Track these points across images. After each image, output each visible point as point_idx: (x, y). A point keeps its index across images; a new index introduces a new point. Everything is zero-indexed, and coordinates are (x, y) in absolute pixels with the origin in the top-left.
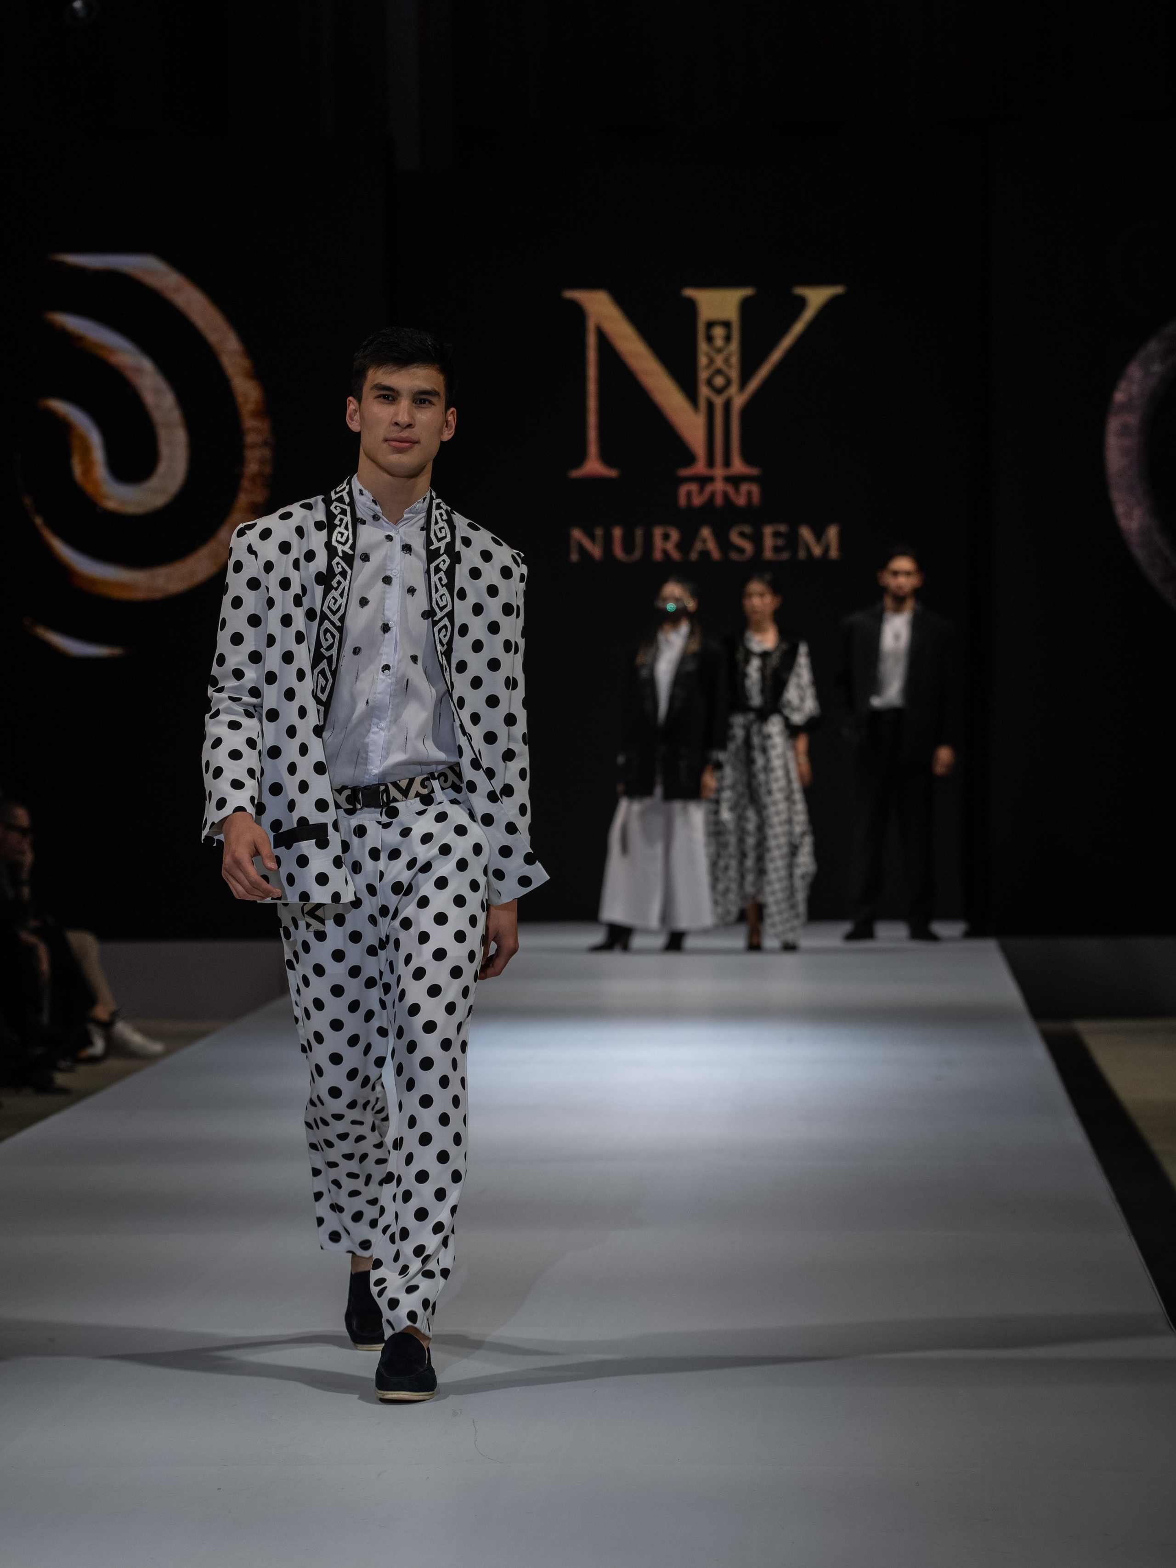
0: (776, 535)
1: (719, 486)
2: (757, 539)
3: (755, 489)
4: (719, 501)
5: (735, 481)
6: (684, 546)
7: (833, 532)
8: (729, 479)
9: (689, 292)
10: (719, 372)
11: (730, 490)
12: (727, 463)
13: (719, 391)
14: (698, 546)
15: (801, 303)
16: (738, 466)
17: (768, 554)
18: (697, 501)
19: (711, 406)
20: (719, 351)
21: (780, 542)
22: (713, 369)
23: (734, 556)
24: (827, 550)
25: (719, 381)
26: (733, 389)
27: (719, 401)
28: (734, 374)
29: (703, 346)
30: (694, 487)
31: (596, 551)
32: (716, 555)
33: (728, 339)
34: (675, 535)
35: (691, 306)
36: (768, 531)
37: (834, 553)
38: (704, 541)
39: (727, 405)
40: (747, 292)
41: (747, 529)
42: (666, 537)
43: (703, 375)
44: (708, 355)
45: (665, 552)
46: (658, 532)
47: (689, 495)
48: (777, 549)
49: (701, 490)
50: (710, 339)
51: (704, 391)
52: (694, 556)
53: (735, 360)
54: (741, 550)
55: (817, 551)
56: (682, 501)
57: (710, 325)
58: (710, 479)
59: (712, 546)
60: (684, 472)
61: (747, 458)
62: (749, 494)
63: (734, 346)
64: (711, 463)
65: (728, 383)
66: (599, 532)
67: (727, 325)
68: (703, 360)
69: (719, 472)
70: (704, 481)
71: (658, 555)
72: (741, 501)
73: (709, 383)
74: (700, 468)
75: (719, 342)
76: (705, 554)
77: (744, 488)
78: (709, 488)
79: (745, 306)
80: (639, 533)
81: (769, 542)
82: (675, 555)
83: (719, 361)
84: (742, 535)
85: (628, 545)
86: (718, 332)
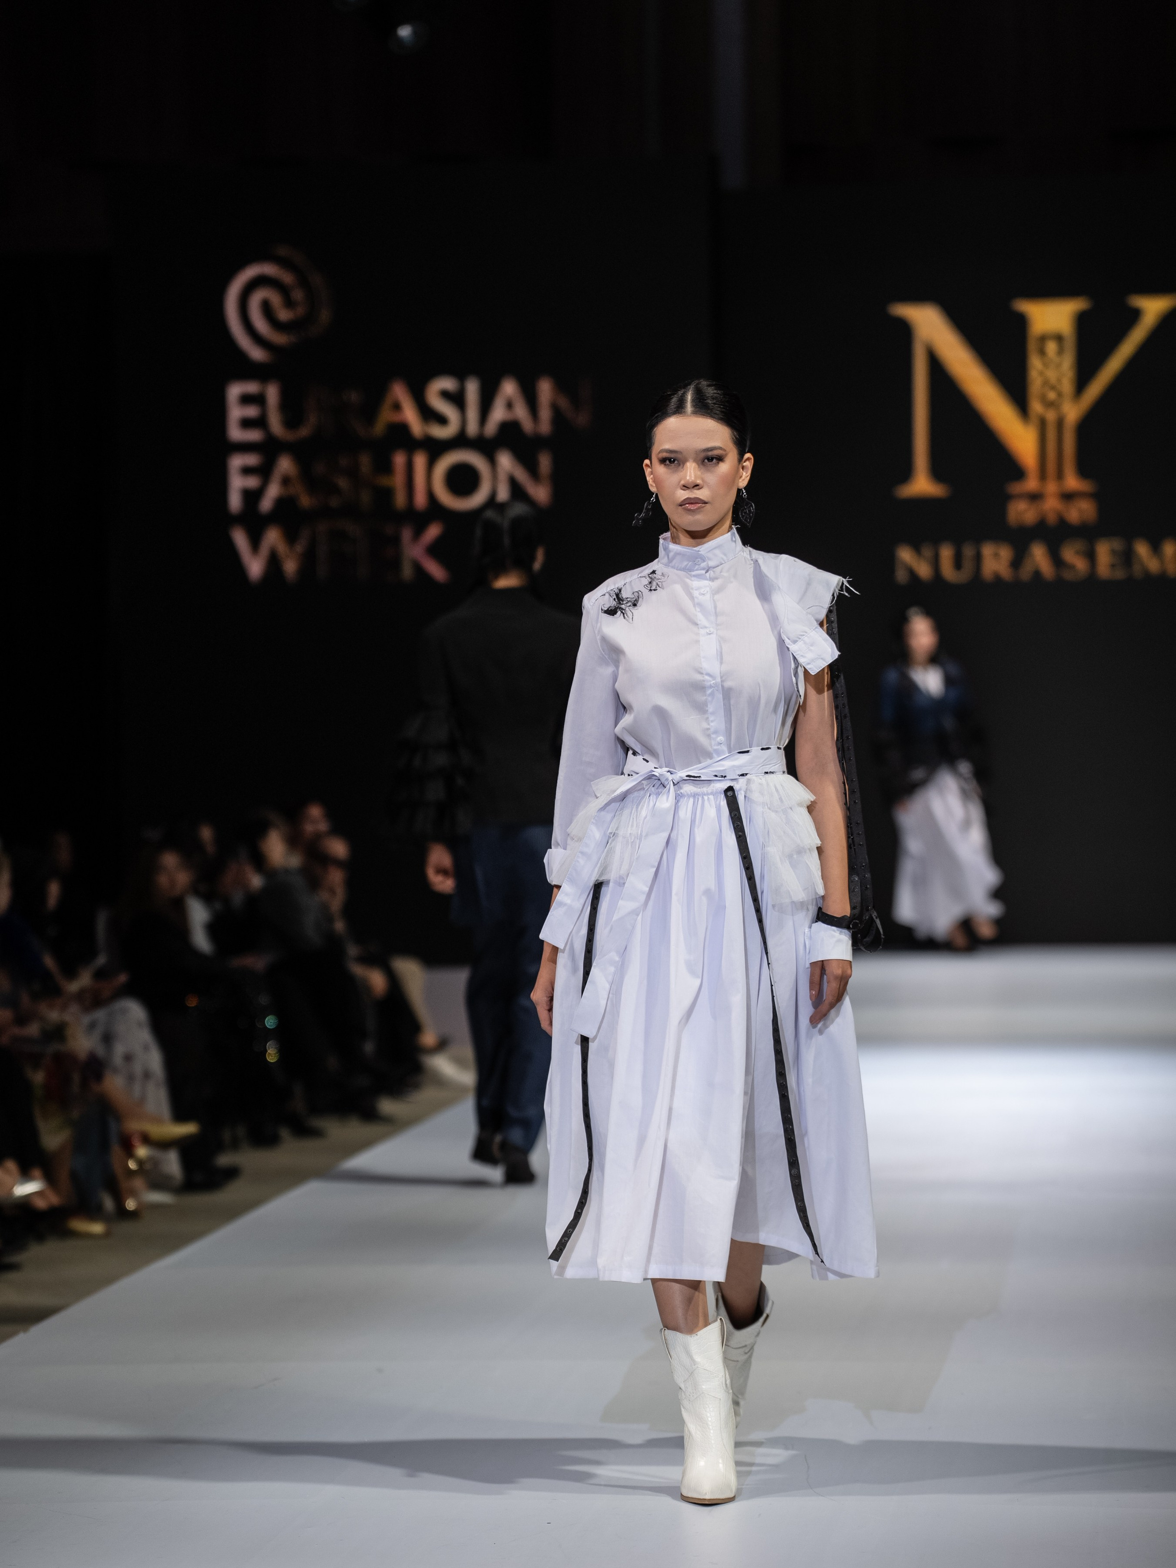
0: (1111, 552)
1: (1051, 503)
2: (1091, 556)
3: (1089, 505)
4: (1052, 518)
5: (1068, 497)
6: (1016, 563)
7: (1169, 548)
8: (1061, 496)
9: (1019, 305)
10: (1051, 386)
11: (1063, 506)
12: (1060, 476)
13: (1052, 406)
14: (1030, 565)
15: (1135, 315)
16: (1072, 482)
17: (1103, 571)
18: (1028, 519)
19: (1043, 421)
20: (1052, 364)
21: (1115, 559)
22: (1045, 384)
23: (1068, 576)
24: (1163, 565)
25: (1052, 395)
26: (1067, 403)
27: (1051, 416)
29: (1034, 361)
30: (1025, 504)
31: (924, 570)
32: (1049, 574)
33: (1061, 351)
34: (1005, 553)
36: (1102, 547)
38: (1036, 559)
39: (1060, 423)
40: (1082, 303)
41: (1080, 546)
42: (996, 555)
43: (1035, 389)
44: (1040, 369)
45: (995, 571)
46: (987, 550)
47: (1020, 514)
48: (1111, 567)
49: (1032, 507)
50: (1042, 352)
51: (1036, 407)
52: (1025, 576)
53: (1068, 374)
54: (1075, 569)
55: (1154, 567)
56: (1012, 520)
57: (1043, 339)
58: (1042, 496)
59: (1044, 564)
60: (1016, 488)
61: (1082, 471)
62: (1083, 510)
63: (1068, 360)
64: (1043, 477)
65: (1061, 397)
66: (927, 550)
67: (1059, 338)
68: (1034, 375)
69: (1051, 488)
70: (1035, 497)
71: (987, 575)
72: (1074, 519)
73: (1042, 398)
74: (1031, 484)
75: (1052, 357)
76: (1037, 574)
77: (1078, 504)
78: (1041, 505)
79: (1080, 319)
80: (968, 551)
81: (1103, 559)
82: (1007, 574)
84: (1075, 552)
85: (958, 563)
86: (1051, 347)
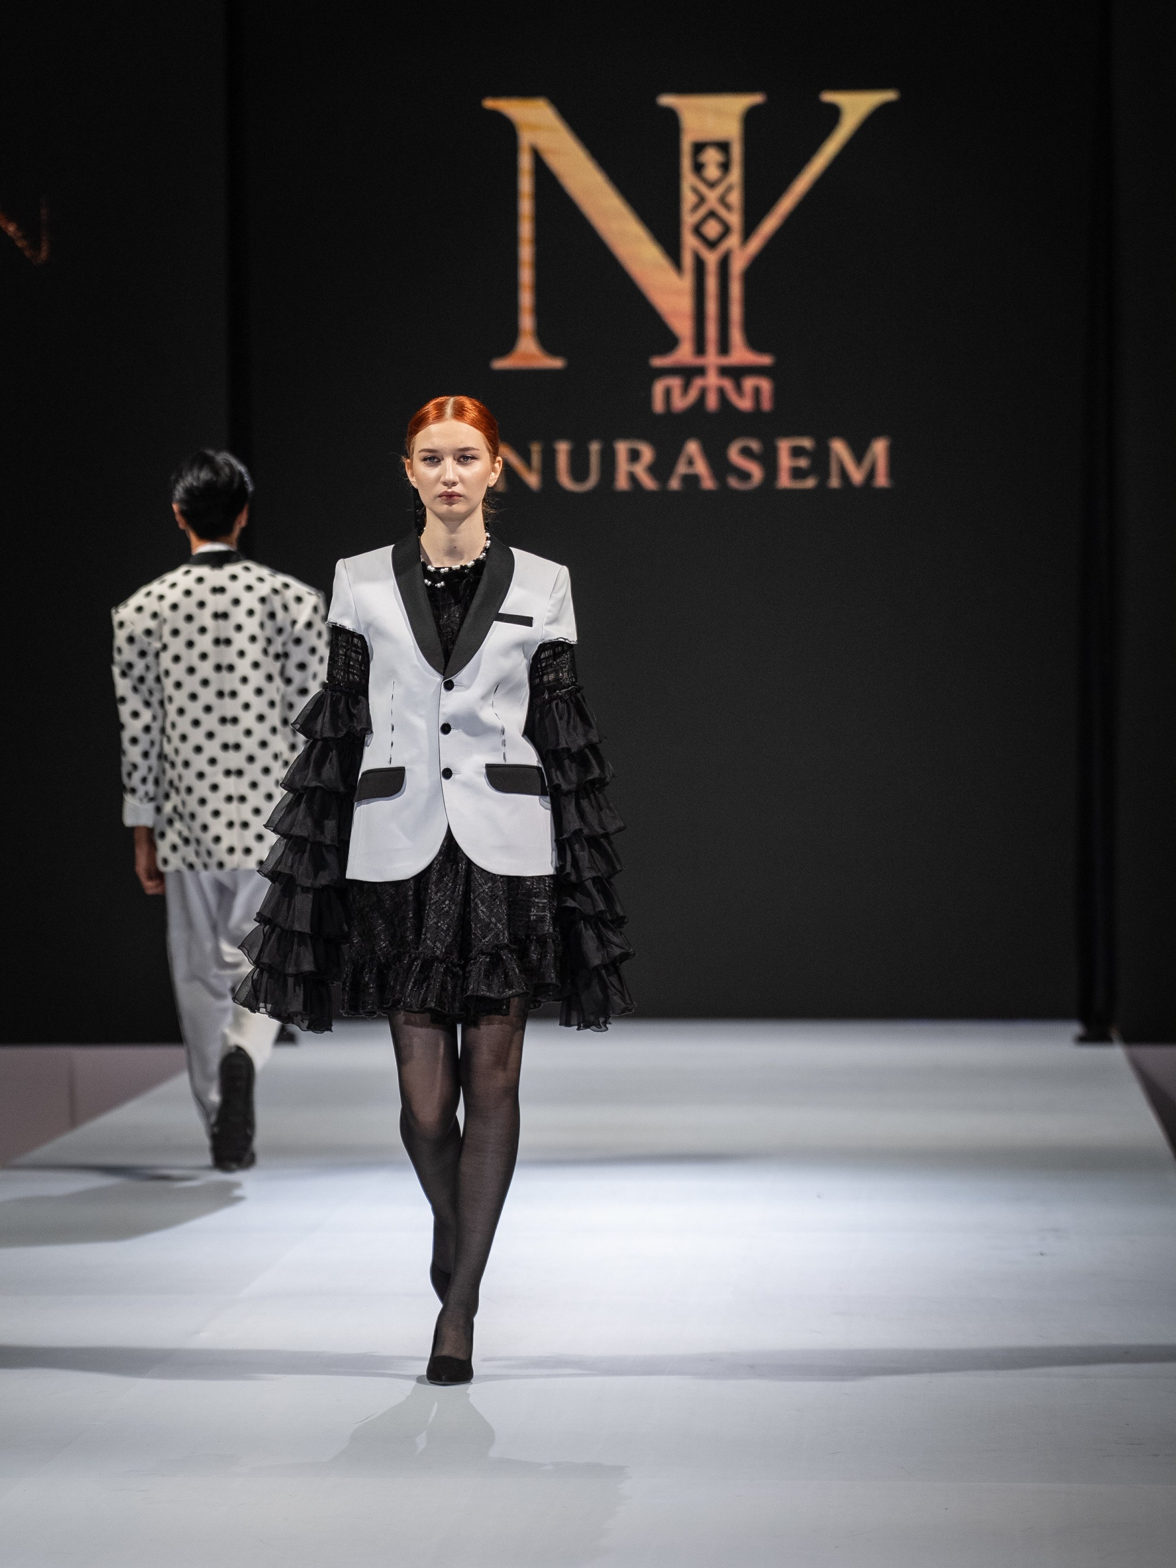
0: (797, 452)
1: (712, 380)
2: (769, 460)
3: (765, 385)
4: (712, 402)
5: (736, 373)
6: (661, 469)
7: (879, 448)
8: (724, 371)
9: (667, 100)
10: (712, 214)
11: (728, 384)
12: (724, 347)
13: (712, 245)
14: (682, 469)
15: (834, 114)
16: (740, 353)
17: (785, 481)
18: (680, 403)
19: (700, 265)
20: (712, 185)
21: (803, 463)
22: (702, 211)
23: (734, 482)
24: (871, 475)
25: (712, 229)
26: (733, 241)
27: (712, 259)
28: (735, 219)
29: (688, 180)
30: (675, 383)
31: (532, 478)
32: (708, 483)
33: (725, 167)
34: (647, 453)
35: (672, 118)
36: (784, 446)
37: (882, 480)
38: (691, 462)
39: (724, 264)
40: (756, 99)
41: (755, 445)
42: (634, 456)
43: (689, 219)
44: (695, 190)
45: (633, 478)
46: (622, 448)
47: (668, 393)
48: (797, 474)
49: (686, 388)
50: (698, 168)
51: (690, 241)
52: (675, 484)
53: (735, 198)
54: (745, 476)
55: (857, 476)
56: (658, 405)
57: (699, 148)
58: (700, 371)
59: (701, 468)
60: (661, 362)
61: (754, 343)
62: (757, 391)
63: (736, 175)
64: (700, 348)
65: (726, 230)
66: (536, 449)
67: (724, 147)
68: (688, 198)
69: (712, 359)
70: (689, 374)
71: (622, 483)
72: (745, 404)
73: (697, 230)
74: (684, 354)
75: (712, 172)
76: (691, 480)
77: (749, 383)
78: (698, 383)
79: (751, 118)
80: (595, 447)
81: (785, 461)
82: (648, 483)
83: (712, 196)
84: (746, 452)
85: (579, 471)
86: (711, 157)
